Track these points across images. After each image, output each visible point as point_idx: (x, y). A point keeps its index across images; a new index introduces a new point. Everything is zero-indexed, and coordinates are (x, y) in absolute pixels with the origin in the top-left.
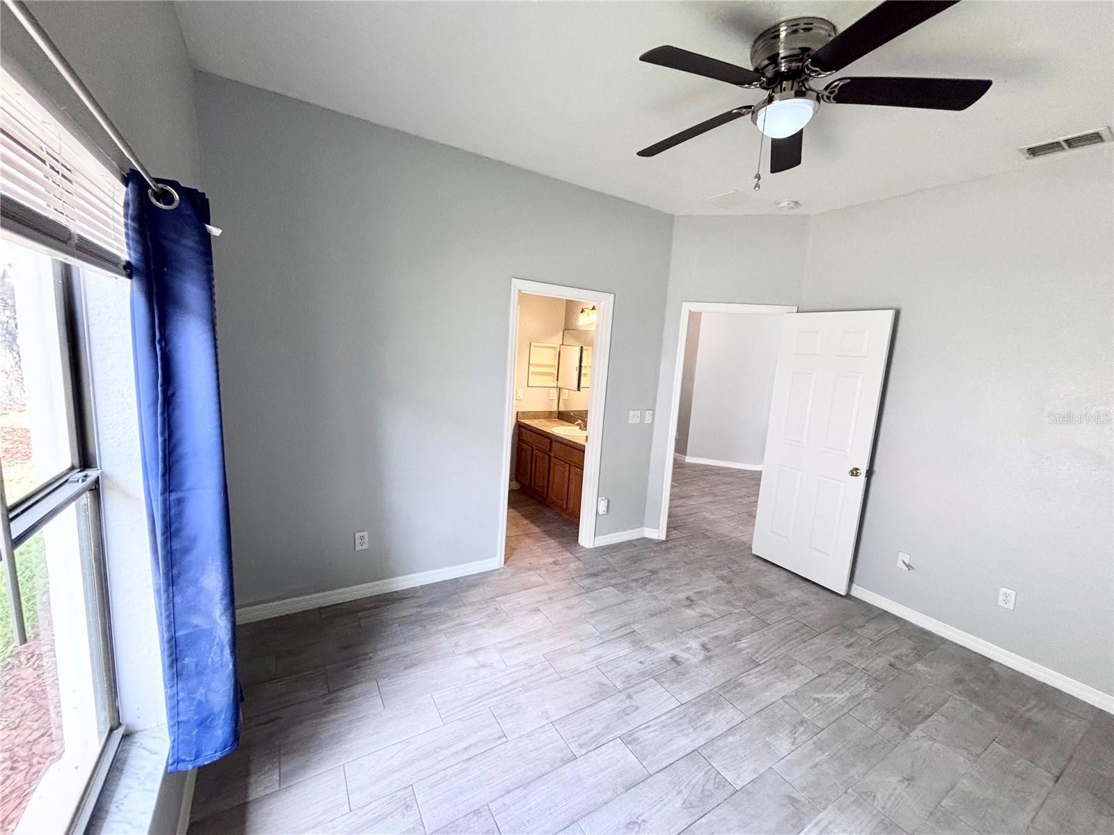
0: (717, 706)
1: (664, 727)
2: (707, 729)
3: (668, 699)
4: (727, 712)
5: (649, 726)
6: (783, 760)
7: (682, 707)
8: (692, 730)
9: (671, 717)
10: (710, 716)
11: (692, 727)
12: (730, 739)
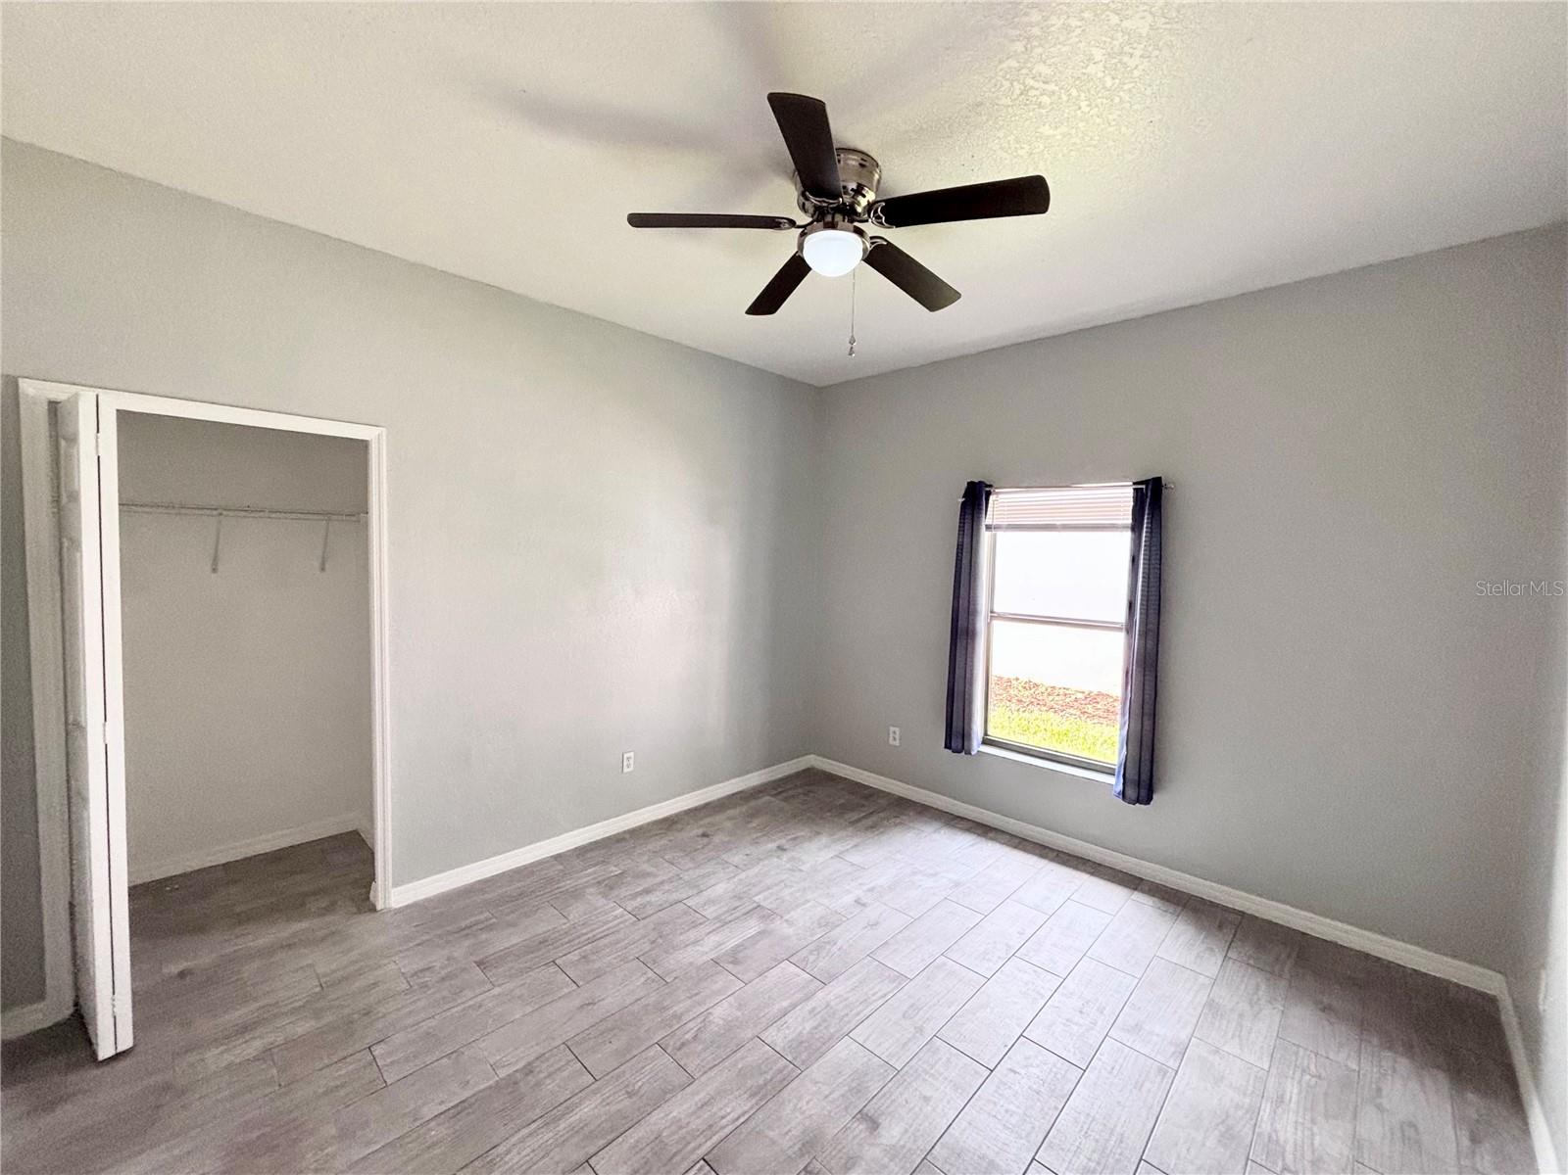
0: (799, 1043)
1: (866, 1000)
2: (814, 1009)
3: (868, 1038)
4: (785, 1038)
5: (882, 997)
6: (729, 993)
7: (846, 1030)
8: (832, 1003)
9: (858, 1014)
10: (808, 1026)
11: (831, 1008)
12: (785, 1004)
